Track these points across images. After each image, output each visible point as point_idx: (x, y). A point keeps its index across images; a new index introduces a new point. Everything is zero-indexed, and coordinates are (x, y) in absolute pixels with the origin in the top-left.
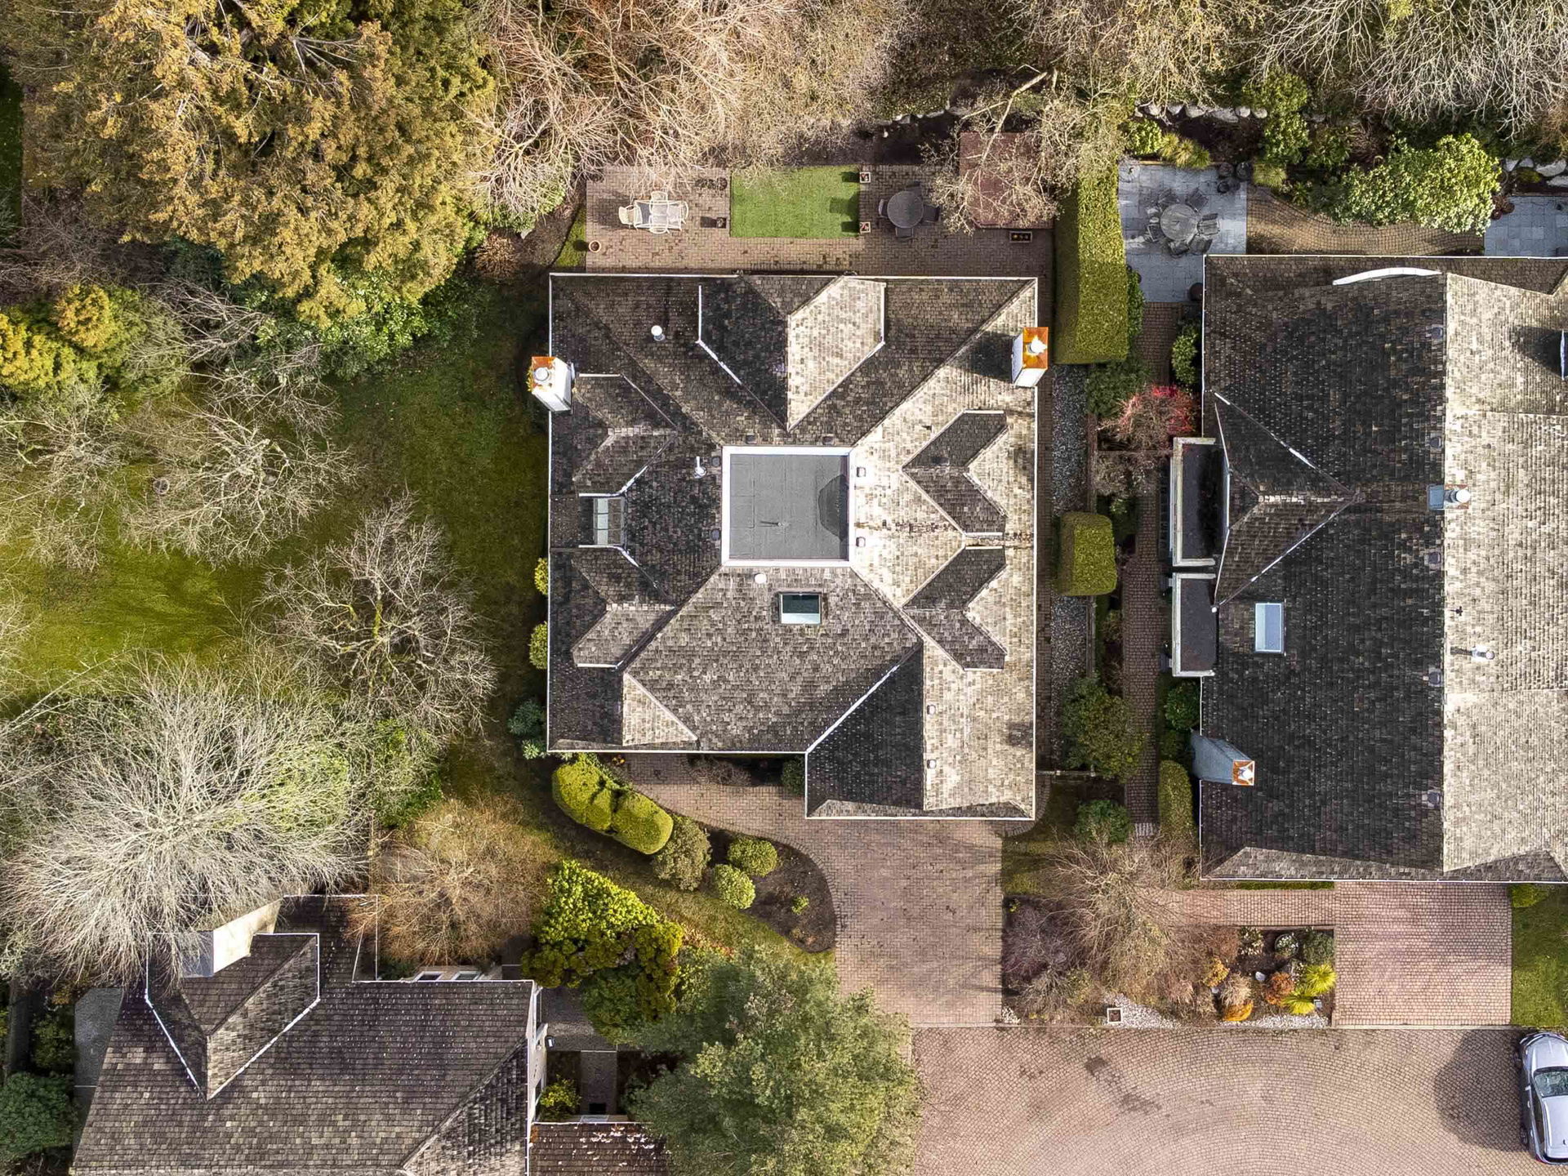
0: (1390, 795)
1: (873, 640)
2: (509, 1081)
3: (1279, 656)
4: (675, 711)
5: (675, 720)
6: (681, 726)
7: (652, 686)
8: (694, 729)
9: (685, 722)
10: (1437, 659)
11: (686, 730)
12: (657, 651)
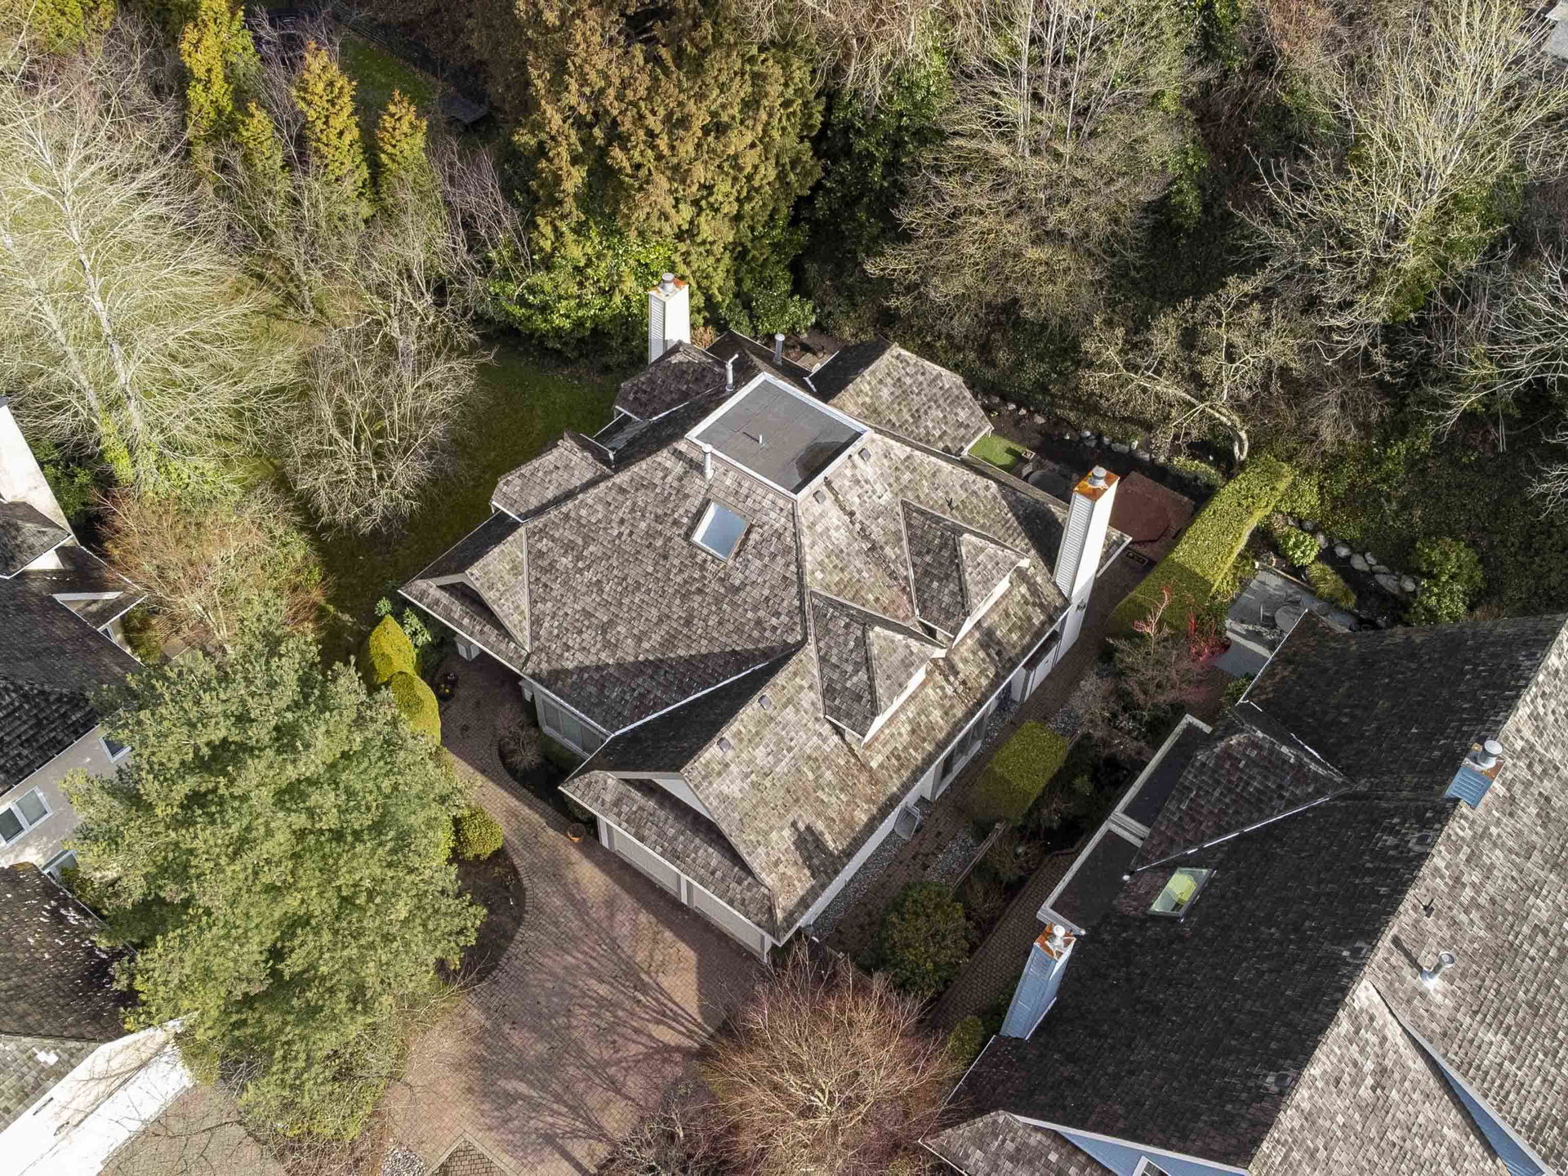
0: (1225, 1073)
1: (761, 613)
2: (64, 716)
4: (533, 603)
5: (527, 614)
6: (526, 624)
7: (536, 556)
8: (535, 637)
9: (532, 624)
10: (1372, 936)
11: (527, 633)
12: (567, 516)
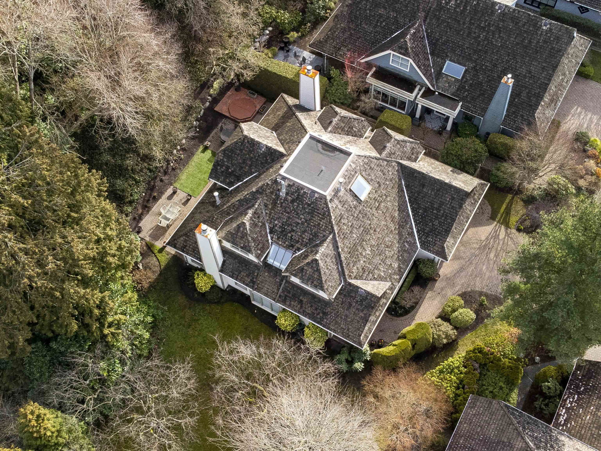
0: (538, 42)
1: (388, 178)
3: (466, 71)
12: (346, 258)
